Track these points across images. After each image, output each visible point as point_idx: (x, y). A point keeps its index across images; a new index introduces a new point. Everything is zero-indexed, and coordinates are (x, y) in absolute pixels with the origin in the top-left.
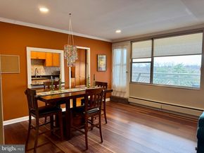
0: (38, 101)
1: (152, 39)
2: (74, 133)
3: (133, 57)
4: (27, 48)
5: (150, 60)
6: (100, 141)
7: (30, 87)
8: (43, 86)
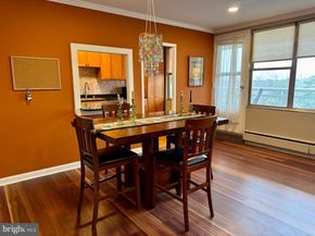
0: (97, 139)
1: (296, 24)
2: (160, 196)
3: (254, 60)
4: (72, 45)
5: (289, 64)
6: (209, 214)
7: (79, 114)
8: (101, 113)
